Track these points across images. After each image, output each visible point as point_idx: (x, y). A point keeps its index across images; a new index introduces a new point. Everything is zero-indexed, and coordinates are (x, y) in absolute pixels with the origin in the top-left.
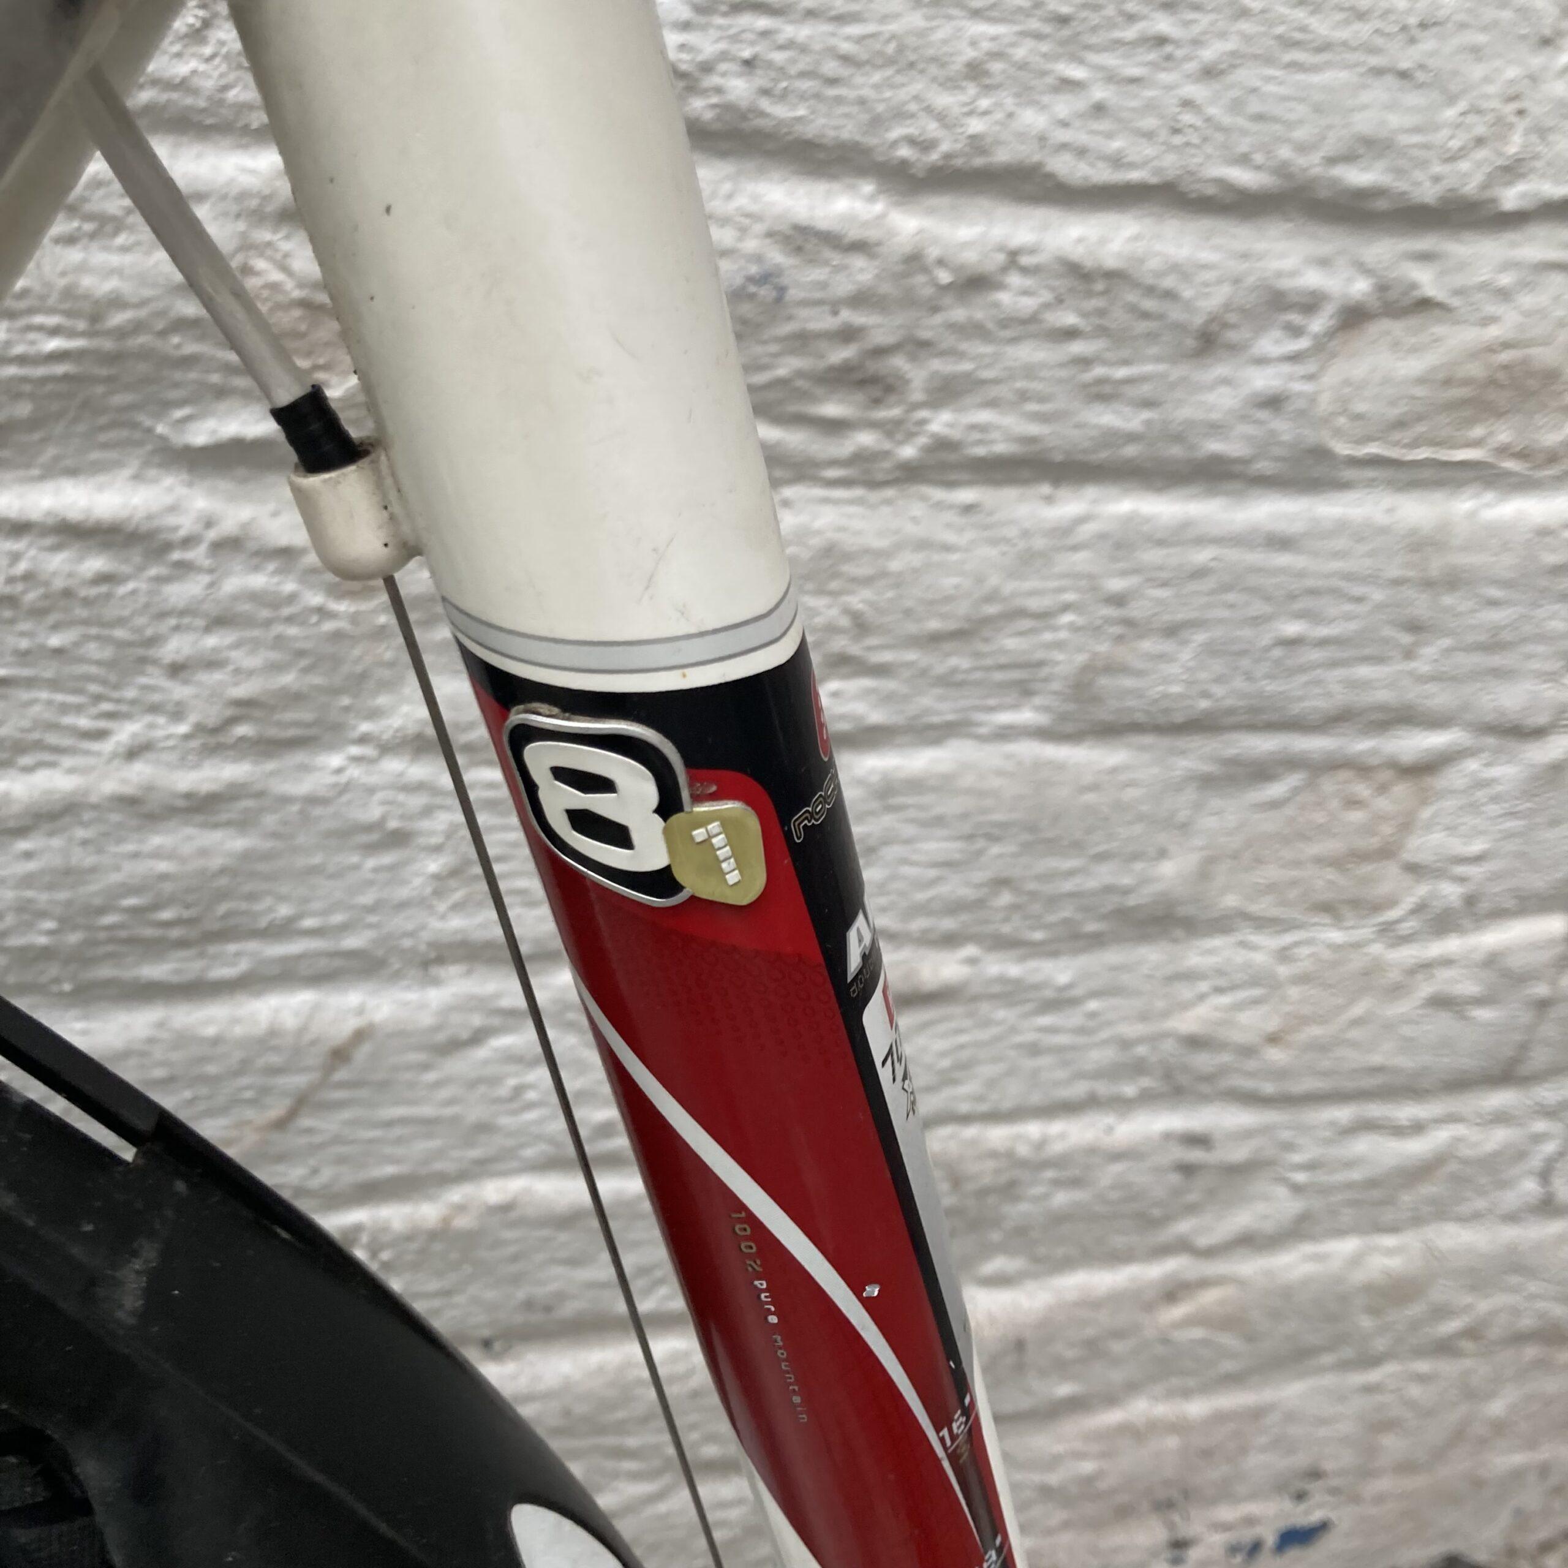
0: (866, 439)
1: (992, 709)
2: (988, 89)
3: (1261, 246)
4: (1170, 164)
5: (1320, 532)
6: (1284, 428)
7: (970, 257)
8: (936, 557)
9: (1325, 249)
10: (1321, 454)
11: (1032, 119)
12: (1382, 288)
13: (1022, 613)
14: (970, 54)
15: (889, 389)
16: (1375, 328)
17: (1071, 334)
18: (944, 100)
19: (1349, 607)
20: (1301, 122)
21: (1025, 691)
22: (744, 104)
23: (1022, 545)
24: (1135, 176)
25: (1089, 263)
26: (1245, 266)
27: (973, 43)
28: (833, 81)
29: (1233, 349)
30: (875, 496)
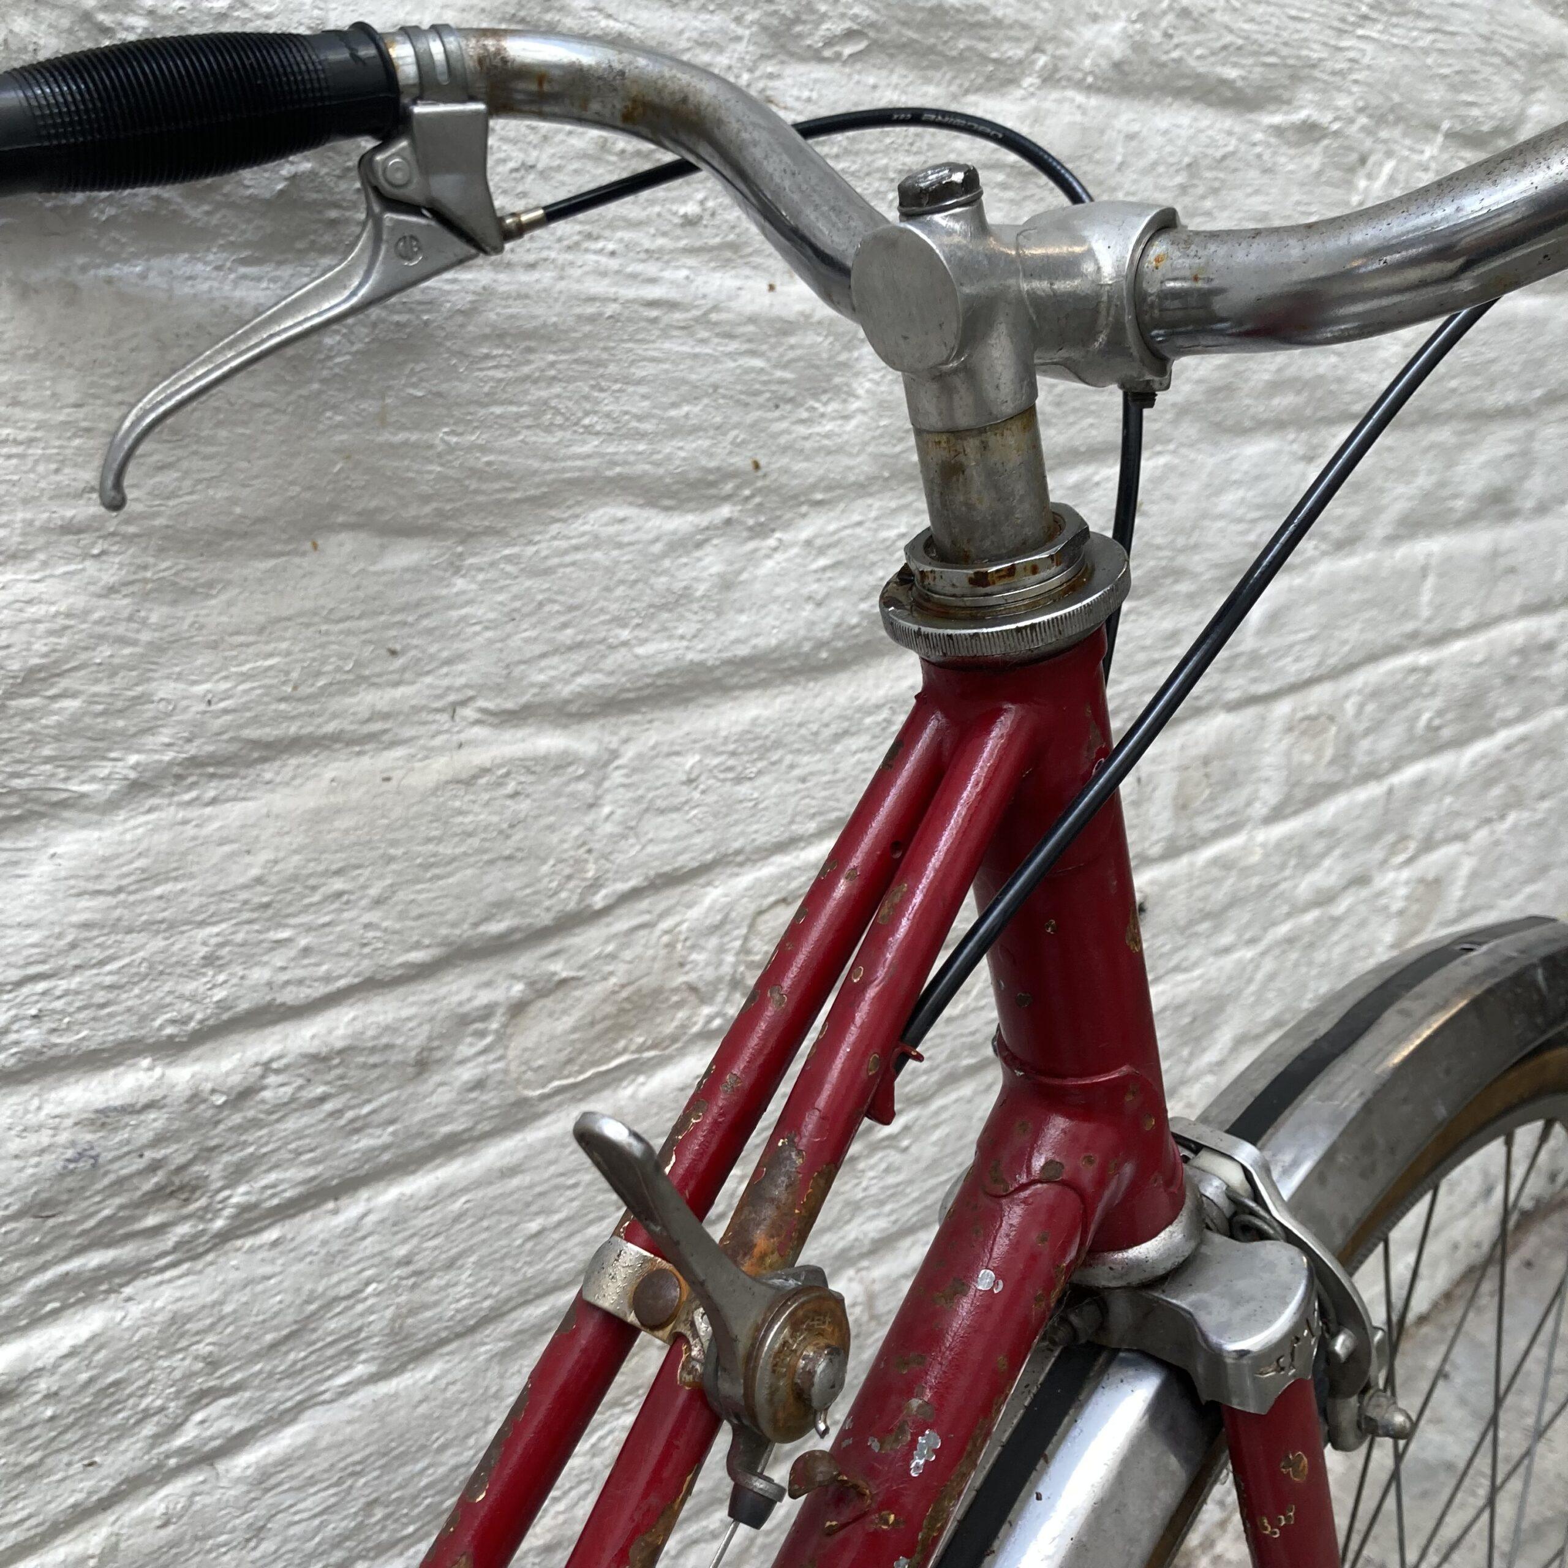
0: (183, 1229)
1: (330, 1377)
2: (221, 968)
3: (443, 991)
4: (366, 966)
5: (534, 1153)
6: (490, 1097)
7: (235, 1079)
8: (260, 1288)
9: (486, 976)
10: (522, 1102)
11: (259, 975)
12: (531, 984)
13: (337, 1299)
14: (203, 951)
15: (194, 1189)
16: (533, 1010)
17: (323, 1099)
18: (189, 987)
19: (570, 1193)
20: (449, 909)
21: (352, 1353)
22: (38, 1045)
23: (323, 1252)
24: (342, 983)
25: (324, 1050)
26: (436, 1007)
27: (205, 943)
28: (103, 1006)
29: (439, 1061)
30: (199, 1265)
